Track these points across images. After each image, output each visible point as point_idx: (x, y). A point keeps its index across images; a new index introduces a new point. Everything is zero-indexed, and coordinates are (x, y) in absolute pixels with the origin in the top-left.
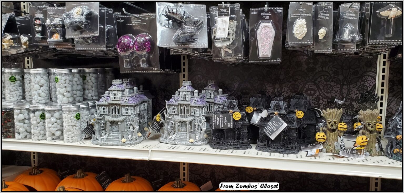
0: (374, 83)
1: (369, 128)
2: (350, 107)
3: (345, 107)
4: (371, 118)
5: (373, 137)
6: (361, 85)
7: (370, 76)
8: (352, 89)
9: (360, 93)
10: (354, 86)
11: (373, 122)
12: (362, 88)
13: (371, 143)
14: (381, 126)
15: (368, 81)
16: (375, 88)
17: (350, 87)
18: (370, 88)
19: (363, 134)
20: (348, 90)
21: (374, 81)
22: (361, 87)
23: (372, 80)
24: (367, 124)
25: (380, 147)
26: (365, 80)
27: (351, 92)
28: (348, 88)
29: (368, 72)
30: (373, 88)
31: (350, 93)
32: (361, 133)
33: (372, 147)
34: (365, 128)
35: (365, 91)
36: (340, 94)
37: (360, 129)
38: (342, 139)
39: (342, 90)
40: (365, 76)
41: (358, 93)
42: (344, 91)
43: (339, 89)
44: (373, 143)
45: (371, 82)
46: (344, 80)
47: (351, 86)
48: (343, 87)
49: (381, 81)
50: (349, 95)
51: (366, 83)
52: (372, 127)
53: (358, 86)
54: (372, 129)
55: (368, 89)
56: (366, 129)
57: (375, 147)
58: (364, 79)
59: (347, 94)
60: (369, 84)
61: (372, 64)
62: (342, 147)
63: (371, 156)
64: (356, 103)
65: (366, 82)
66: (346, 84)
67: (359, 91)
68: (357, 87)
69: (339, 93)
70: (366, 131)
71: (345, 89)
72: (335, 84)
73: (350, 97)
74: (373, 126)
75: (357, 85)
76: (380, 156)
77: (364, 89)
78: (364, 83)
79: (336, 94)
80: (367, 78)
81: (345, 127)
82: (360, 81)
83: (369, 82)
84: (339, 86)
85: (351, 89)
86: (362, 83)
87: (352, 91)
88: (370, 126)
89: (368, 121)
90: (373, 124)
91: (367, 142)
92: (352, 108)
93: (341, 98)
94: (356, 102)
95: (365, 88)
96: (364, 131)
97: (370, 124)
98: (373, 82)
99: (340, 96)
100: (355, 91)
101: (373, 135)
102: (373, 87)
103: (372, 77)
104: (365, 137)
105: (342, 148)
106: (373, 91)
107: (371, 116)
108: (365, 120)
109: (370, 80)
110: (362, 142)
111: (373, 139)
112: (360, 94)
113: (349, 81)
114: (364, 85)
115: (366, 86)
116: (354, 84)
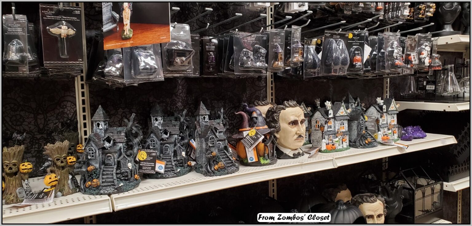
0: (75, 109)
1: (59, 163)
2: (50, 139)
3: (43, 140)
4: (59, 152)
5: (65, 173)
6: (60, 112)
7: (70, 101)
8: (50, 118)
9: (60, 122)
10: (51, 114)
11: (62, 156)
12: (62, 116)
13: (63, 181)
14: (73, 159)
15: (67, 107)
16: (76, 114)
17: (46, 116)
18: (71, 115)
19: (52, 172)
20: (45, 120)
21: (74, 106)
22: (60, 114)
23: (72, 105)
24: (56, 159)
25: (74, 183)
26: (64, 107)
27: (49, 122)
28: (44, 117)
29: (66, 97)
30: (75, 115)
31: (47, 122)
32: (49, 171)
33: (64, 186)
34: (54, 164)
35: (65, 119)
36: (35, 125)
37: (48, 166)
38: (26, 183)
39: (36, 120)
40: (63, 101)
41: (57, 122)
42: (39, 121)
43: (33, 119)
44: (65, 180)
45: (71, 108)
46: (38, 108)
47: (48, 115)
48: (38, 117)
49: (82, 106)
50: (47, 126)
51: (66, 110)
52: (62, 162)
53: (57, 113)
54: (63, 164)
55: (68, 117)
56: (55, 166)
57: (68, 184)
58: (63, 105)
59: (44, 125)
60: (69, 111)
61: (69, 87)
62: (28, 192)
63: (64, 196)
64: (56, 135)
65: (65, 108)
66: (41, 112)
67: (59, 119)
68: (55, 115)
69: (33, 125)
70: (56, 168)
71: (40, 119)
72: (27, 114)
73: (48, 127)
74: (63, 160)
75: (54, 113)
76: (73, 193)
77: (64, 117)
78: (63, 110)
79: (29, 126)
80: (66, 104)
81: (29, 168)
82: (58, 107)
83: (69, 108)
84: (32, 115)
85: (48, 118)
86: (61, 110)
87: (49, 120)
88: (59, 161)
89: (56, 156)
90: (62, 158)
91: (57, 180)
92: (53, 141)
93: (37, 130)
94: (57, 133)
95: (65, 115)
96: (53, 168)
97: (59, 159)
98: (73, 108)
99: (35, 128)
100: (54, 120)
101: (64, 171)
102: (74, 113)
103: (72, 102)
104: (53, 175)
105: (28, 194)
106: (74, 118)
107: (58, 149)
108: (53, 155)
109: (70, 106)
110: (50, 182)
111: (65, 176)
112: (60, 124)
113: (45, 109)
114: (63, 113)
115: (66, 113)
116: (51, 112)
